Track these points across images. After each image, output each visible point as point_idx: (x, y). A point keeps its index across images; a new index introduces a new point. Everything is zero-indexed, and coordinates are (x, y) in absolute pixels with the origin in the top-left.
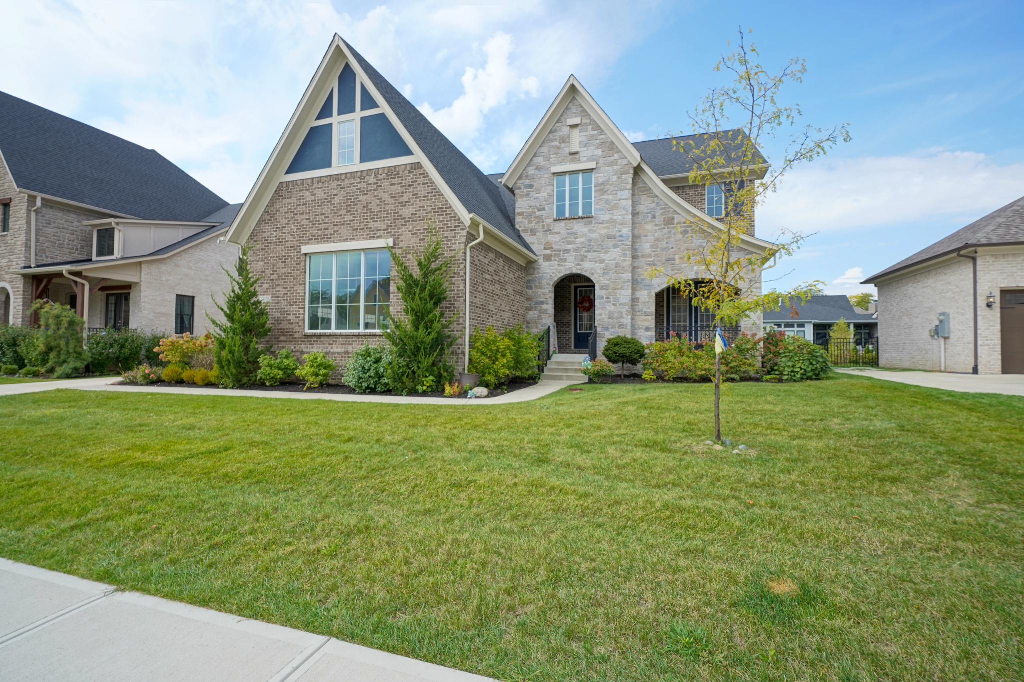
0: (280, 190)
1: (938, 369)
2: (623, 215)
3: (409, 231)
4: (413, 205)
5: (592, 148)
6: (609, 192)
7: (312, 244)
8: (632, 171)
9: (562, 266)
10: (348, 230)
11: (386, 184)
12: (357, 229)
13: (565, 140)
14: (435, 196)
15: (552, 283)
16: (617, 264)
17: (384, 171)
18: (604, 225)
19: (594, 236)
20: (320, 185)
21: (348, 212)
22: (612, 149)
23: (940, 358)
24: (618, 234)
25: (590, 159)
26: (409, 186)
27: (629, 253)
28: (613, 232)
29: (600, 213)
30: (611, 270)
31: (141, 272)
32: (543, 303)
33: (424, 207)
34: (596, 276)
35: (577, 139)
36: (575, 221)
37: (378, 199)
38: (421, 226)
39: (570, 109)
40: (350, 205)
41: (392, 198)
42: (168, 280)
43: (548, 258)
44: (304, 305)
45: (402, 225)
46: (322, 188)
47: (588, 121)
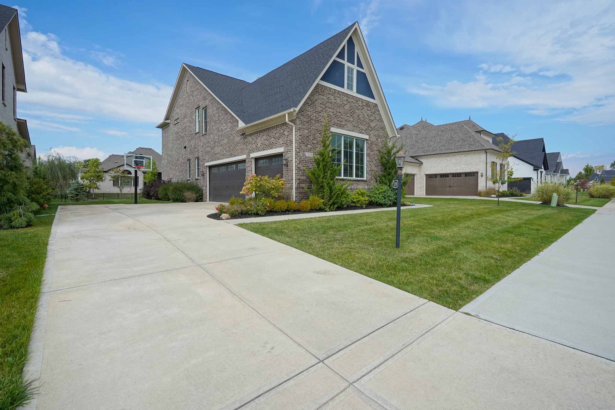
3: (373, 134)
7: (335, 127)
10: (351, 125)
12: (354, 126)
14: (381, 121)
20: (338, 95)
21: (351, 116)
26: (373, 112)
33: (377, 124)
40: (352, 112)
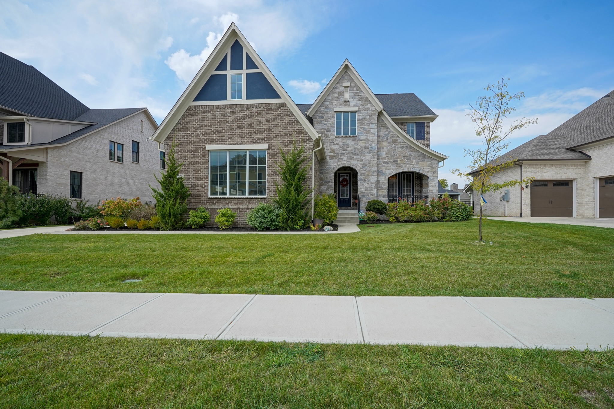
0: (189, 111)
1: (504, 215)
2: (372, 136)
3: (278, 141)
4: (281, 126)
5: (356, 100)
6: (365, 124)
7: (213, 144)
8: (377, 114)
9: (340, 162)
10: (238, 138)
11: (263, 113)
12: (244, 138)
13: (341, 94)
14: (294, 122)
15: (334, 171)
16: (369, 162)
17: (262, 105)
18: (362, 142)
19: (357, 147)
20: (219, 110)
21: (237, 127)
22: (367, 101)
23: (505, 210)
24: (370, 146)
25: (355, 106)
26: (278, 115)
27: (376, 157)
28: (367, 145)
29: (361, 135)
30: (366, 165)
31: (47, 155)
32: (329, 182)
33: (287, 128)
34: (358, 168)
35: (347, 95)
36: (347, 138)
37: (258, 121)
38: (286, 138)
39: (344, 77)
40: (239, 123)
41: (267, 121)
42: (65, 161)
43: (332, 157)
44: (208, 181)
45: (274, 137)
46: (219, 112)
47: (354, 85)
